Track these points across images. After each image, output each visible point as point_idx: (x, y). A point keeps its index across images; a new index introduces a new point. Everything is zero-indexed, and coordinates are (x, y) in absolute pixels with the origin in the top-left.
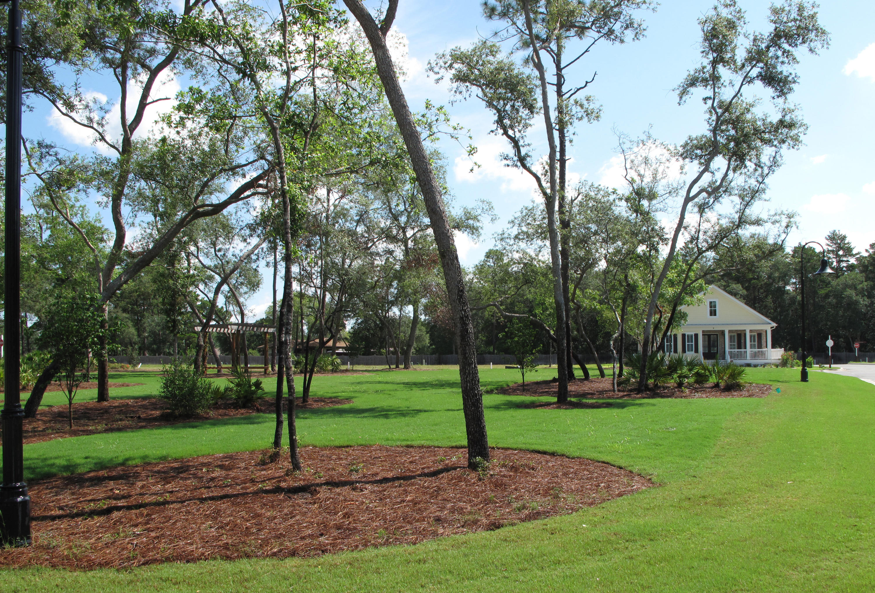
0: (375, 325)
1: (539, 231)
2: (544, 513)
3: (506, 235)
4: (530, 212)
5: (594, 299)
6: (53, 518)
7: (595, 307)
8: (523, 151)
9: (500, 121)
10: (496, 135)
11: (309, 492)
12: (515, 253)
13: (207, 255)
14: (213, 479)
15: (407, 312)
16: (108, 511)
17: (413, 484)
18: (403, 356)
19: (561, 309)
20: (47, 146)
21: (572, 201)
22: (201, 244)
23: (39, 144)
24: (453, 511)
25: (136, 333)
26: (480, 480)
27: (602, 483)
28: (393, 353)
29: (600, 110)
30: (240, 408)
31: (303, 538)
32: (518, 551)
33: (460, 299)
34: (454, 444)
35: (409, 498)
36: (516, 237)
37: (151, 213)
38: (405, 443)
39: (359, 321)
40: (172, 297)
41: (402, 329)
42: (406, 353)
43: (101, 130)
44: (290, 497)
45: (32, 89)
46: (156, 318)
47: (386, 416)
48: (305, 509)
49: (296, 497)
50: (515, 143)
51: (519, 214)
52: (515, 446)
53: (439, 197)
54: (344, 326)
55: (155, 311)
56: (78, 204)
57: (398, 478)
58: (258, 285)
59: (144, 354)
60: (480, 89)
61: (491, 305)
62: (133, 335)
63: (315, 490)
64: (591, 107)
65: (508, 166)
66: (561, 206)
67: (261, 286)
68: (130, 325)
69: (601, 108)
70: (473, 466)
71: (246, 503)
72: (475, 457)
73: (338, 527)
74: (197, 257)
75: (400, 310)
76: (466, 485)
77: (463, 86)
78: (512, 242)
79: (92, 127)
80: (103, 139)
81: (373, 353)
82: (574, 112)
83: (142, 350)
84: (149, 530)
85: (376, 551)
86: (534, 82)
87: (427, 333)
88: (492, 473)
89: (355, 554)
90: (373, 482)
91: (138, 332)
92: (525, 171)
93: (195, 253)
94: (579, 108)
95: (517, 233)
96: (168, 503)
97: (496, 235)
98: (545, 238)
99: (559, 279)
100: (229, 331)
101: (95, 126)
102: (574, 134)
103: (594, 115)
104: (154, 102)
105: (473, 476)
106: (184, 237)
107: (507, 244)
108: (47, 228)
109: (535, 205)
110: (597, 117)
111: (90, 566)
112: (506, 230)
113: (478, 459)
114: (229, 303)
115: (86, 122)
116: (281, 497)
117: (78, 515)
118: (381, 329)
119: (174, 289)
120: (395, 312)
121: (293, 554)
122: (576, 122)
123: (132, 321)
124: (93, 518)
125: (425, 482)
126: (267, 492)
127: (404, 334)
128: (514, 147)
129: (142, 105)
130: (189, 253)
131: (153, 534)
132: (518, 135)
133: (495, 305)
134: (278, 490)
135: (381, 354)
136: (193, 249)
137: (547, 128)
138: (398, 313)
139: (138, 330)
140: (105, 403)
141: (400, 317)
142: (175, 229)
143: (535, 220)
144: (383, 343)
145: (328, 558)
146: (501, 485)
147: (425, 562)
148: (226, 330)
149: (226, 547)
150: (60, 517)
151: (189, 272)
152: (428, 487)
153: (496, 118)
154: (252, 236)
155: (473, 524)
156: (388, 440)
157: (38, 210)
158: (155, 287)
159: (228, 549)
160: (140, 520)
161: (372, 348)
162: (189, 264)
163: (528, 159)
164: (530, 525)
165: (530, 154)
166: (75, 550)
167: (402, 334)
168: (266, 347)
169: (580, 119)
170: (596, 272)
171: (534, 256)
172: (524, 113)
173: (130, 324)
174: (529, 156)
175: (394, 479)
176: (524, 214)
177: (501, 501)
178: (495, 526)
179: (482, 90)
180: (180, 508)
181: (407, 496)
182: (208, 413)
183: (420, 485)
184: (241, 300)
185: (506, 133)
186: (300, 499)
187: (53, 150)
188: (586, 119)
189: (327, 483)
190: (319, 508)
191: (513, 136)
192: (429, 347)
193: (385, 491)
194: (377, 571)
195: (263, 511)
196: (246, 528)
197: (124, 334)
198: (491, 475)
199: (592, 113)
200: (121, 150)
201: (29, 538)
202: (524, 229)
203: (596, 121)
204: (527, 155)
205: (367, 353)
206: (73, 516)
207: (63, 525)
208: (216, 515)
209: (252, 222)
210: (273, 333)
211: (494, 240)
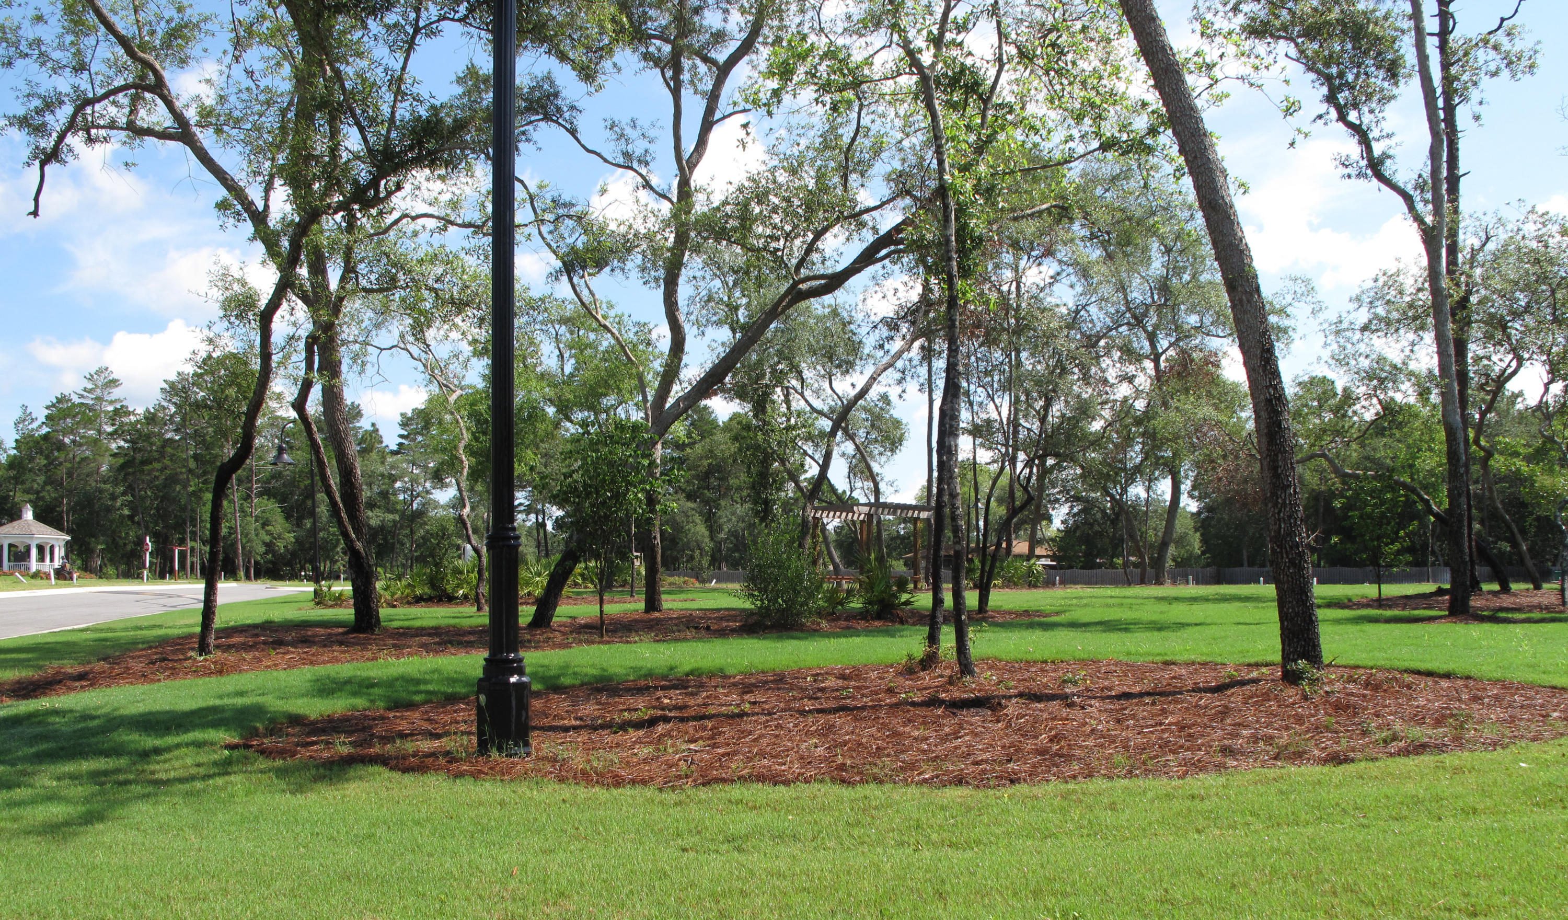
0: (1103, 517)
1: (1410, 314)
2: (1436, 746)
3: (1345, 325)
4: (1392, 280)
5: (1516, 454)
6: (566, 729)
7: (1518, 470)
8: (1378, 149)
9: (1331, 99)
10: (1326, 124)
11: (989, 708)
12: (1362, 359)
13: (817, 393)
14: (822, 690)
15: (1159, 492)
16: (652, 722)
17: (1177, 702)
18: (1153, 570)
19: (1455, 440)
20: (565, 205)
21: (1474, 252)
22: (807, 374)
23: (553, 201)
24: (1255, 739)
25: (707, 533)
26: (1305, 698)
27: (1555, 711)
28: (1135, 565)
29: (1536, 52)
30: (873, 619)
31: (976, 763)
32: (1390, 792)
33: (1265, 366)
34: (1252, 661)
35: (1170, 719)
36: (1365, 328)
37: (727, 327)
38: (1159, 659)
39: (1075, 510)
40: (762, 462)
41: (1151, 523)
42: (1158, 563)
43: (644, 171)
44: (954, 713)
45: (541, 117)
46: (740, 510)
47: (1126, 630)
48: (980, 729)
49: (964, 713)
50: (1361, 134)
51: (1371, 284)
52: (1370, 664)
53: (1222, 180)
54: (1049, 519)
55: (737, 497)
56: (612, 313)
57: (1148, 694)
58: (901, 440)
59: (720, 568)
60: (1292, 45)
61: (1319, 456)
62: (703, 536)
63: (999, 704)
64: (1517, 48)
65: (1349, 176)
66: (1452, 262)
67: (904, 443)
68: (698, 521)
69: (1538, 47)
70: (1291, 678)
71: (879, 718)
72: (1295, 661)
73: (1042, 752)
74: (802, 395)
75: (1148, 489)
76: (1279, 706)
77: (1261, 47)
78: (1358, 335)
79: (631, 168)
80: (647, 185)
81: (1100, 566)
82: (1481, 61)
83: (715, 560)
84: (714, 746)
85: (1110, 784)
86: (1399, 24)
87: (1196, 530)
88: (1327, 689)
89: (1071, 786)
90: (1103, 698)
91: (711, 532)
92: (1383, 186)
93: (799, 387)
94: (1492, 54)
95: (1366, 321)
96: (747, 715)
97: (1325, 326)
98: (1422, 327)
99: (1452, 381)
100: (855, 518)
101: (635, 165)
102: (1481, 103)
103: (1524, 62)
104: (725, 117)
105: (1291, 693)
106: (779, 362)
107: (1348, 340)
108: (571, 357)
109: (1401, 266)
110: (1531, 67)
111: (618, 782)
112: (1344, 315)
113: (1302, 663)
114: (855, 475)
115: (621, 160)
116: (940, 712)
117: (603, 727)
118: (1114, 521)
119: (765, 449)
120: (1137, 491)
121: (960, 781)
122: (1485, 81)
123: (701, 514)
124: (626, 731)
125: (1201, 698)
126: (913, 704)
127: (1153, 531)
128: (1360, 143)
129: (707, 125)
130: (787, 388)
131: (721, 751)
132: (1367, 119)
133: (1324, 456)
134: (934, 702)
135: (1113, 566)
136: (794, 383)
137: (1426, 97)
138: (1143, 495)
139: (710, 529)
140: (657, 614)
141: (1147, 501)
142: (763, 320)
143: (1401, 293)
144: (1116, 547)
145: (1022, 789)
146: (1348, 707)
147: (1202, 799)
148: (850, 515)
149: (842, 767)
150: (575, 728)
151: (789, 420)
152: (1206, 707)
153: (1325, 90)
154: (892, 338)
155: (1298, 756)
156: (1129, 654)
157: (557, 327)
158: (734, 448)
159: (846, 771)
160: (701, 734)
161: (1097, 556)
162: (789, 408)
163: (1388, 162)
164: (1411, 762)
165: (1391, 152)
166: (595, 764)
167: (1151, 532)
168: (916, 555)
169: (1494, 74)
170: (1519, 411)
171: (1398, 361)
172: (1378, 79)
173: (698, 518)
174: (1389, 157)
175: (1141, 695)
176: (1380, 283)
177: (1347, 731)
178: (1337, 759)
179: (1297, 45)
180: (768, 721)
181: (1167, 718)
182: (819, 624)
183: (1190, 703)
184: (876, 467)
185: (1342, 118)
186: (975, 718)
187: (574, 209)
188: (1505, 73)
189: (1020, 695)
190: (1006, 728)
191: (1358, 122)
192: (1199, 557)
193: (1125, 709)
194: (1113, 807)
195: (908, 729)
196: (878, 748)
197: (689, 536)
198: (1327, 692)
199: (1519, 59)
200: (675, 200)
201: (527, 744)
202: (1381, 311)
203: (1528, 76)
204: (1385, 156)
205: (1089, 565)
206: (595, 728)
207: (583, 737)
208: (826, 732)
209: (891, 315)
210: (928, 520)
211: (1322, 334)
